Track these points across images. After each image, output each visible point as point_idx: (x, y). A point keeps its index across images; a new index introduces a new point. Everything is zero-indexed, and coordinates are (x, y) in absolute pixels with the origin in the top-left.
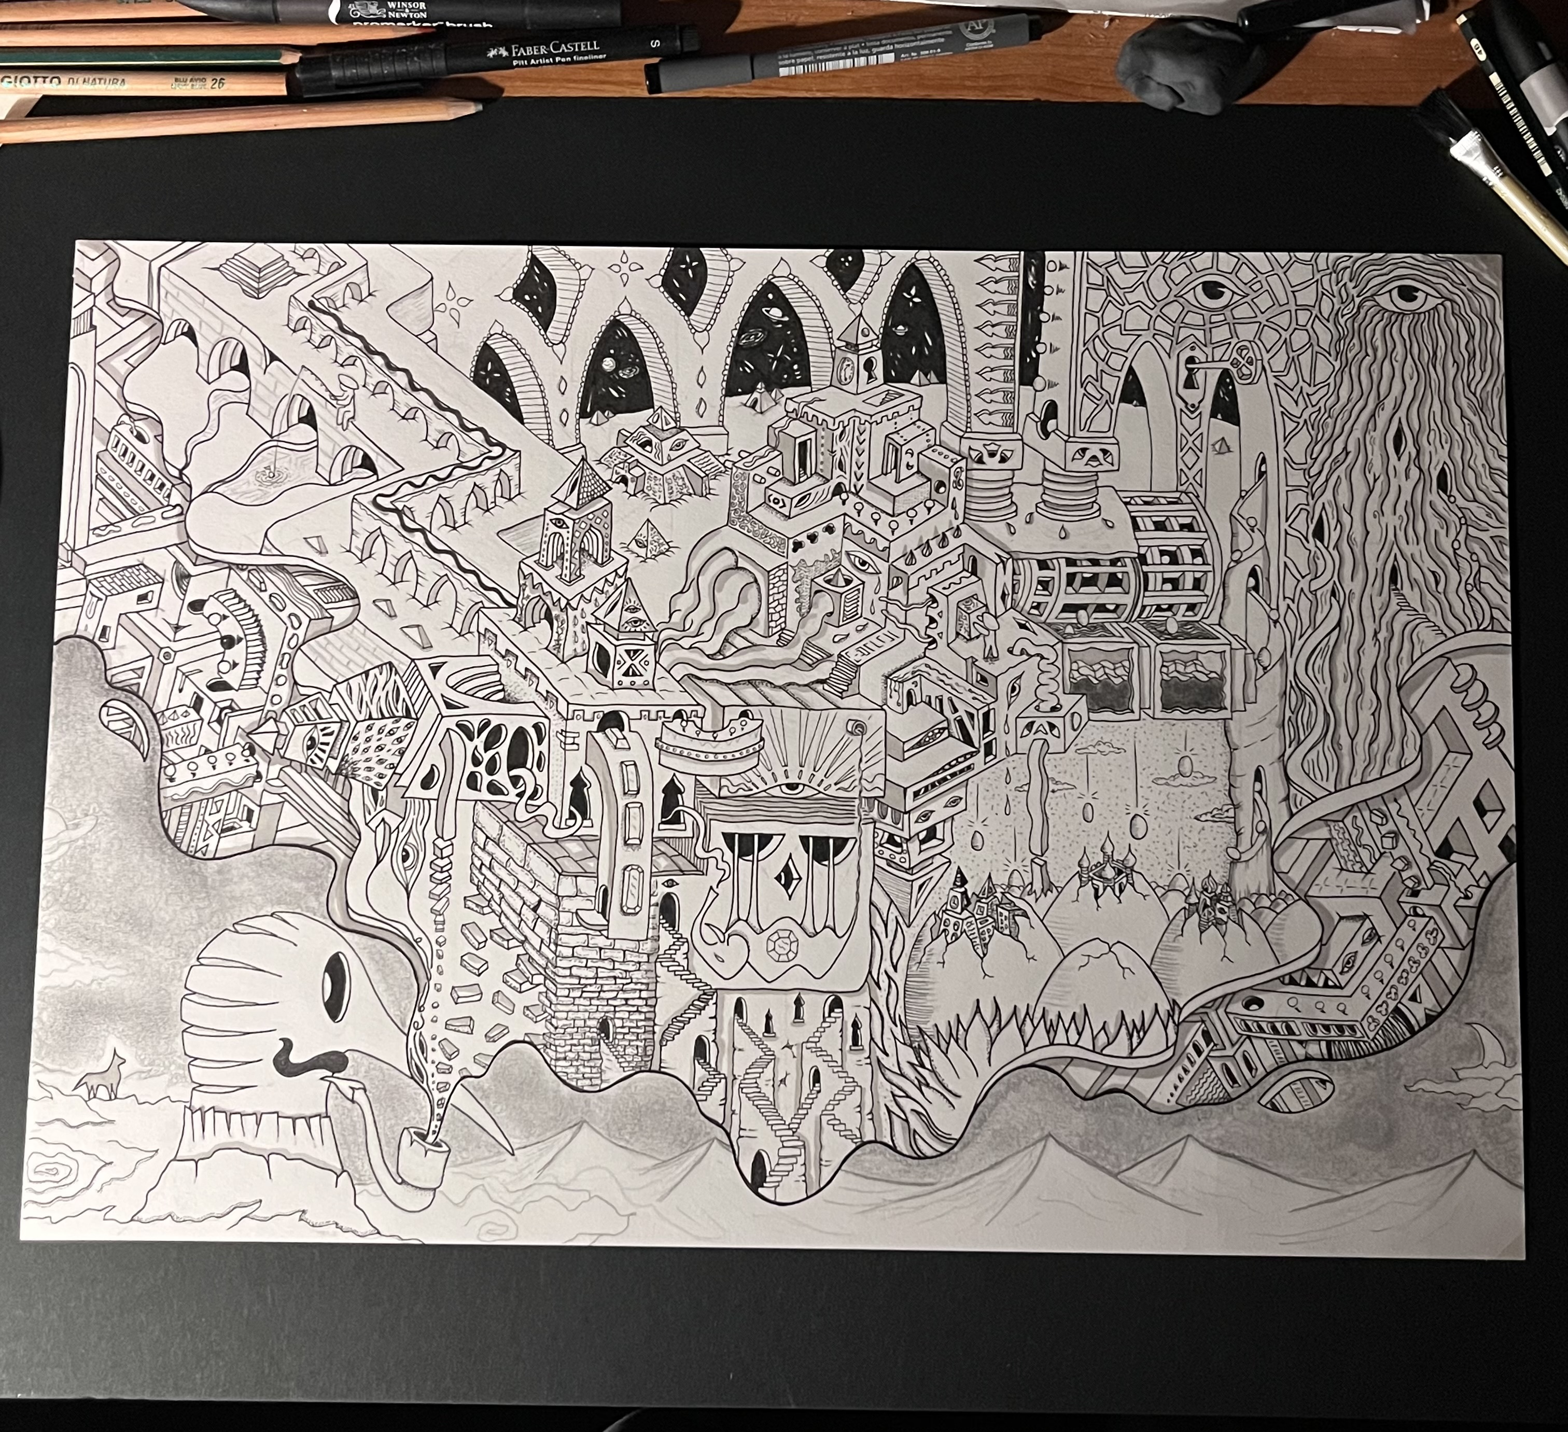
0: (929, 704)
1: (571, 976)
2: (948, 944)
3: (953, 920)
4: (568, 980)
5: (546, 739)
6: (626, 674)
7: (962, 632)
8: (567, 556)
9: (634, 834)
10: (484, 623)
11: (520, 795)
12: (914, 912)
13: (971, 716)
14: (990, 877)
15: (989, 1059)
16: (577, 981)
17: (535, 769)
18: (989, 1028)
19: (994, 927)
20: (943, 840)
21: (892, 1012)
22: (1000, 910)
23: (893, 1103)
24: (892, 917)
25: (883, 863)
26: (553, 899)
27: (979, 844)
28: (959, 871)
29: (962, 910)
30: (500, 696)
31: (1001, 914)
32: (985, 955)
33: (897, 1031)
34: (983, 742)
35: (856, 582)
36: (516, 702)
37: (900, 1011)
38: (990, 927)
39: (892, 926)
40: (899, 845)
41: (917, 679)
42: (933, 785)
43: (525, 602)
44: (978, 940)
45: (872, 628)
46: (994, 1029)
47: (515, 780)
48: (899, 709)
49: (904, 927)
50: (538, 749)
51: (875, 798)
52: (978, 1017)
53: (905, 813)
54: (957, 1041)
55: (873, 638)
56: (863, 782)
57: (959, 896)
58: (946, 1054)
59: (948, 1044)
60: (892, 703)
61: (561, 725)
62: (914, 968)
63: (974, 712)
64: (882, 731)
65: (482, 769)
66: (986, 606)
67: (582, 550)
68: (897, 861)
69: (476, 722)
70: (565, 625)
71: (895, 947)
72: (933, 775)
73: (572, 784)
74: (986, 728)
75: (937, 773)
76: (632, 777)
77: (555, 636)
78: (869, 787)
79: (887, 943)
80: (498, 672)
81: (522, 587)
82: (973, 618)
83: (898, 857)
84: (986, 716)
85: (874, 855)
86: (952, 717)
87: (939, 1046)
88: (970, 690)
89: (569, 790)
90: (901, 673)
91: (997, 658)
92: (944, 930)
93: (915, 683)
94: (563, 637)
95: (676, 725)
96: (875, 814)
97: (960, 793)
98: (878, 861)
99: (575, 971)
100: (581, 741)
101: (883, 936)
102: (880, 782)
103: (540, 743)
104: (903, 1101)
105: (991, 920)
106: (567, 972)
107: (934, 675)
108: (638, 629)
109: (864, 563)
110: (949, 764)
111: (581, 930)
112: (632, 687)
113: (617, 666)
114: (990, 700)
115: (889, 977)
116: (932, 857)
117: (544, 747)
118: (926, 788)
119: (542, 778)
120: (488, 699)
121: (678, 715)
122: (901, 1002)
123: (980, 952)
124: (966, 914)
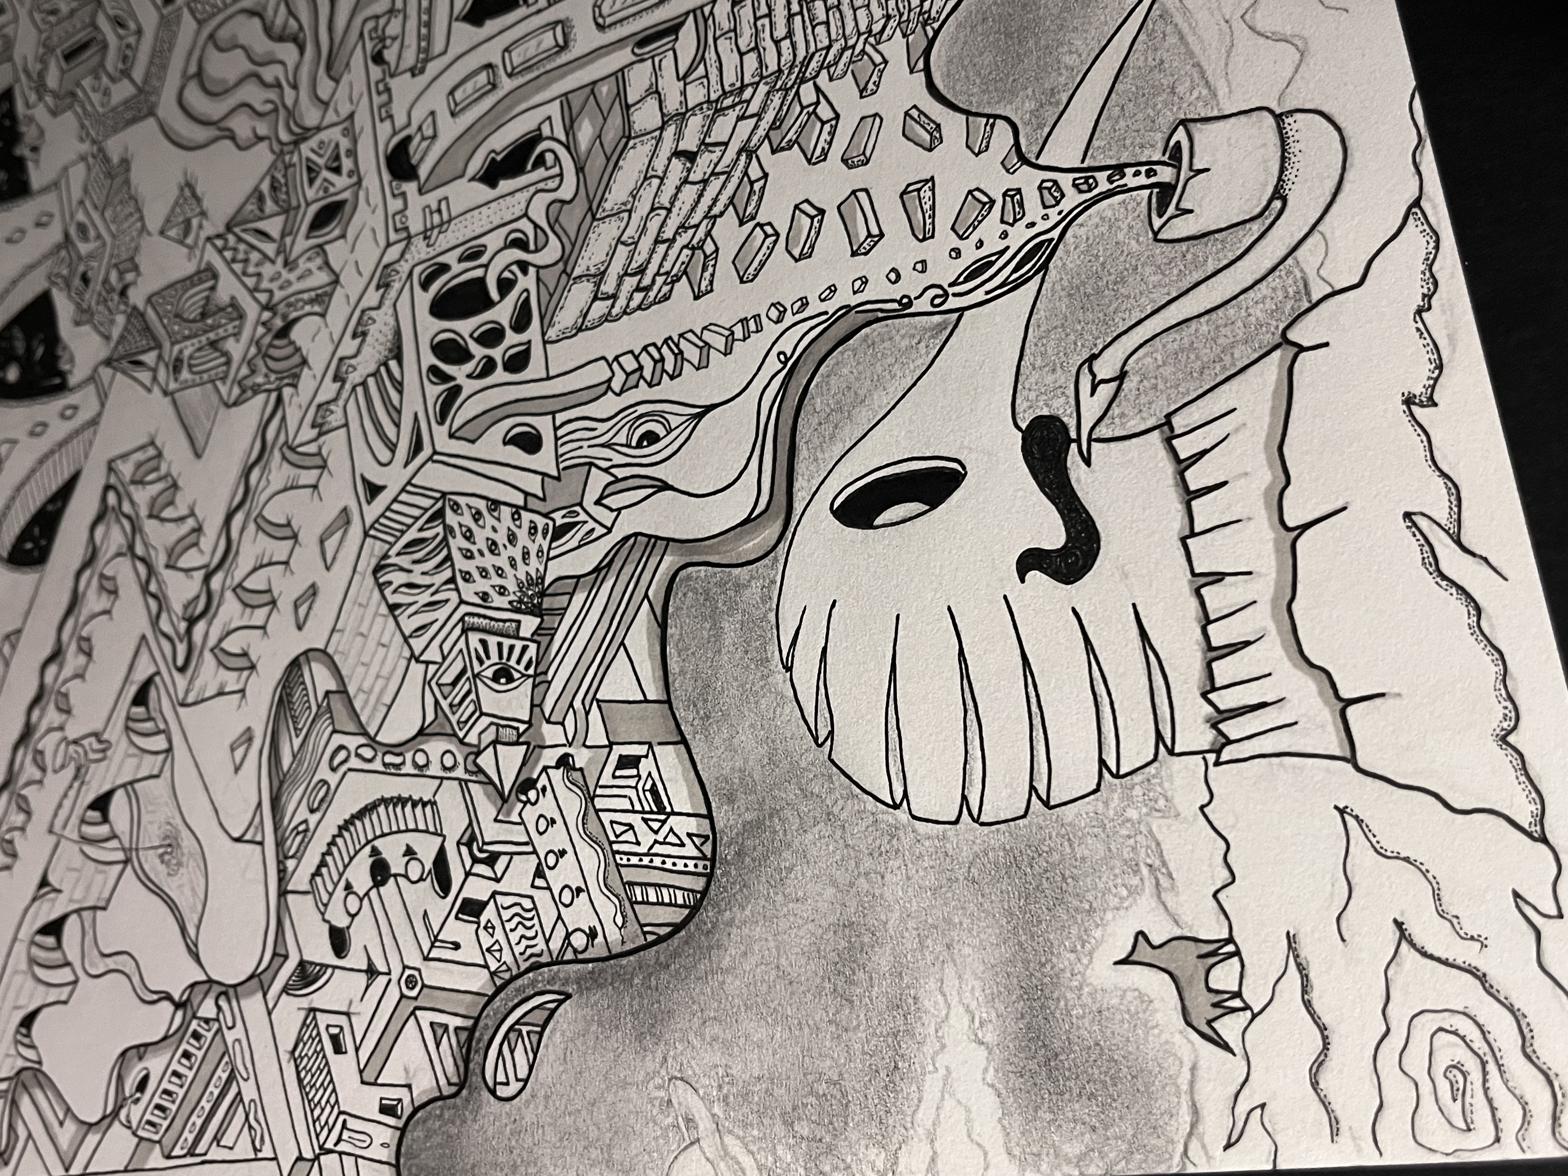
1: (790, 35)
4: (799, 37)
5: (440, 259)
6: (337, 170)
8: (212, 336)
9: (548, 40)
10: (307, 433)
11: (524, 266)
16: (798, 19)
17: (484, 260)
26: (670, 130)
30: (393, 364)
36: (398, 333)
43: (273, 377)
47: (505, 286)
50: (456, 268)
61: (418, 243)
65: (497, 353)
67: (204, 315)
69: (434, 391)
70: (292, 299)
73: (493, 185)
76: (469, 86)
77: (308, 308)
80: (364, 384)
81: (256, 390)
89: (505, 185)
94: (305, 296)
95: (390, 55)
99: (781, 31)
100: (434, 198)
103: (445, 268)
106: (786, 44)
108: (283, 181)
111: (711, 56)
112: (352, 153)
113: (332, 190)
117: (450, 259)
119: (493, 242)
120: (401, 384)
121: (378, 58)
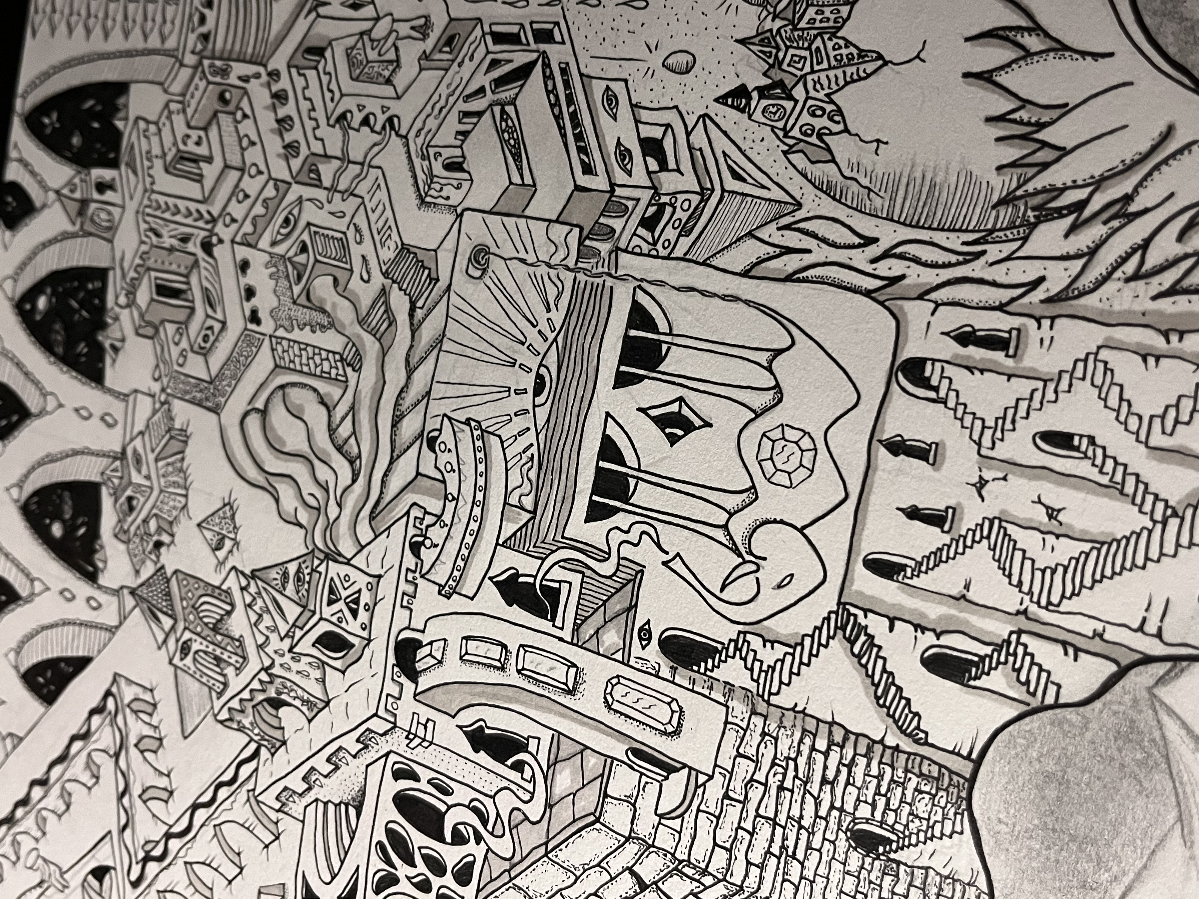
0: (465, 134)
1: (762, 867)
2: (846, 130)
3: (806, 118)
4: (769, 875)
5: (415, 766)
6: (355, 613)
7: (387, 73)
8: (218, 652)
9: (560, 672)
10: (272, 800)
11: (479, 838)
12: (776, 194)
13: (495, 64)
14: (743, 42)
15: (1096, 56)
16: (773, 861)
17: (450, 800)
18: (1028, 54)
19: (834, 35)
20: (668, 126)
21: (954, 258)
22: (802, 25)
23: (1155, 280)
24: (777, 239)
25: (685, 243)
26: (632, 848)
27: (684, 59)
28: (721, 100)
29: (790, 98)
30: (352, 812)
31: (812, 21)
32: (880, 57)
33: (994, 252)
34: (533, 46)
35: (305, 237)
36: (363, 792)
37: (954, 241)
38: (830, 45)
39: (792, 239)
40: (662, 207)
41: (432, 151)
42: (579, 137)
43: (256, 731)
44: (850, 70)
45: (360, 220)
46: (1033, 42)
47: (459, 839)
48: (466, 185)
49: (799, 215)
50: (423, 785)
51: (580, 243)
52: (1002, 78)
53: (612, 191)
54: (1041, 126)
55: (373, 217)
56: (553, 262)
57: (764, 102)
58: (1064, 152)
59: (1044, 144)
60: (456, 196)
61: (399, 736)
62: (878, 202)
63: (490, 57)
64: (490, 218)
65: (436, 882)
66: (362, 34)
67: (215, 629)
68: (684, 216)
69: (377, 863)
70: (289, 684)
71: (831, 237)
72: (564, 136)
73: (477, 751)
74: (513, 39)
75: (561, 128)
76: (482, 648)
77: (297, 703)
78: (562, 254)
79: (821, 253)
80: (326, 804)
81: (241, 729)
82: (372, 55)
83: (679, 214)
84: (499, 38)
85: (668, 258)
86: (490, 97)
87: (1045, 166)
88: (460, 65)
89: (483, 757)
90: (421, 176)
91: (427, 18)
92: (820, 137)
93: (438, 155)
94: (300, 692)
95: (428, 555)
96: (604, 247)
97: (598, 88)
98: (679, 252)
99: (756, 857)
100: (425, 713)
101: (808, 259)
102: (559, 231)
103: (417, 779)
104: (1154, 258)
105: (818, 42)
106: (755, 871)
107: (432, 124)
108: (307, 578)
109: (287, 221)
110: (552, 106)
111: (689, 818)
112: (370, 609)
113: (343, 625)
114: (478, 32)
115: (886, 255)
116: (690, 148)
117: (425, 775)
118: (583, 150)
119: (461, 795)
120: (354, 833)
121: (416, 548)
122: (939, 237)
123: (870, 67)
124: (799, 93)
